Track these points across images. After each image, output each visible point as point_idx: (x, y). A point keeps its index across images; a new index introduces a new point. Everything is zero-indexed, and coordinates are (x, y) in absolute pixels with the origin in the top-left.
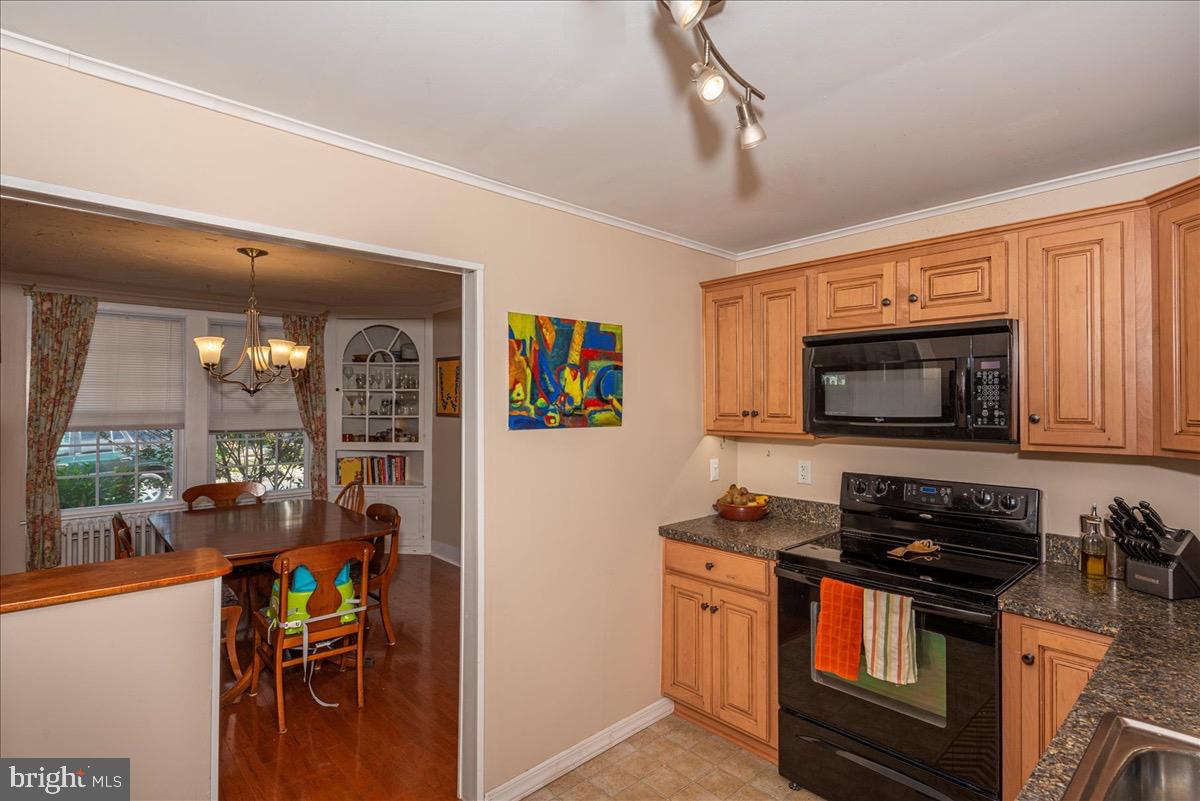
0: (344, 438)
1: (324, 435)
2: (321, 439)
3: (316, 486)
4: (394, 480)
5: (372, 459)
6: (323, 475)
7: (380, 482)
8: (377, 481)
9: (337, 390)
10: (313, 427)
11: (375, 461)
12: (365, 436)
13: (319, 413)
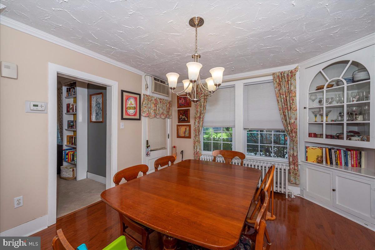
0: (310, 135)
1: (296, 133)
2: (294, 135)
3: (291, 160)
4: (350, 165)
5: (330, 150)
6: (295, 154)
7: (337, 164)
8: (334, 163)
9: (305, 108)
10: (289, 128)
11: (333, 151)
12: (322, 134)
13: (292, 121)
